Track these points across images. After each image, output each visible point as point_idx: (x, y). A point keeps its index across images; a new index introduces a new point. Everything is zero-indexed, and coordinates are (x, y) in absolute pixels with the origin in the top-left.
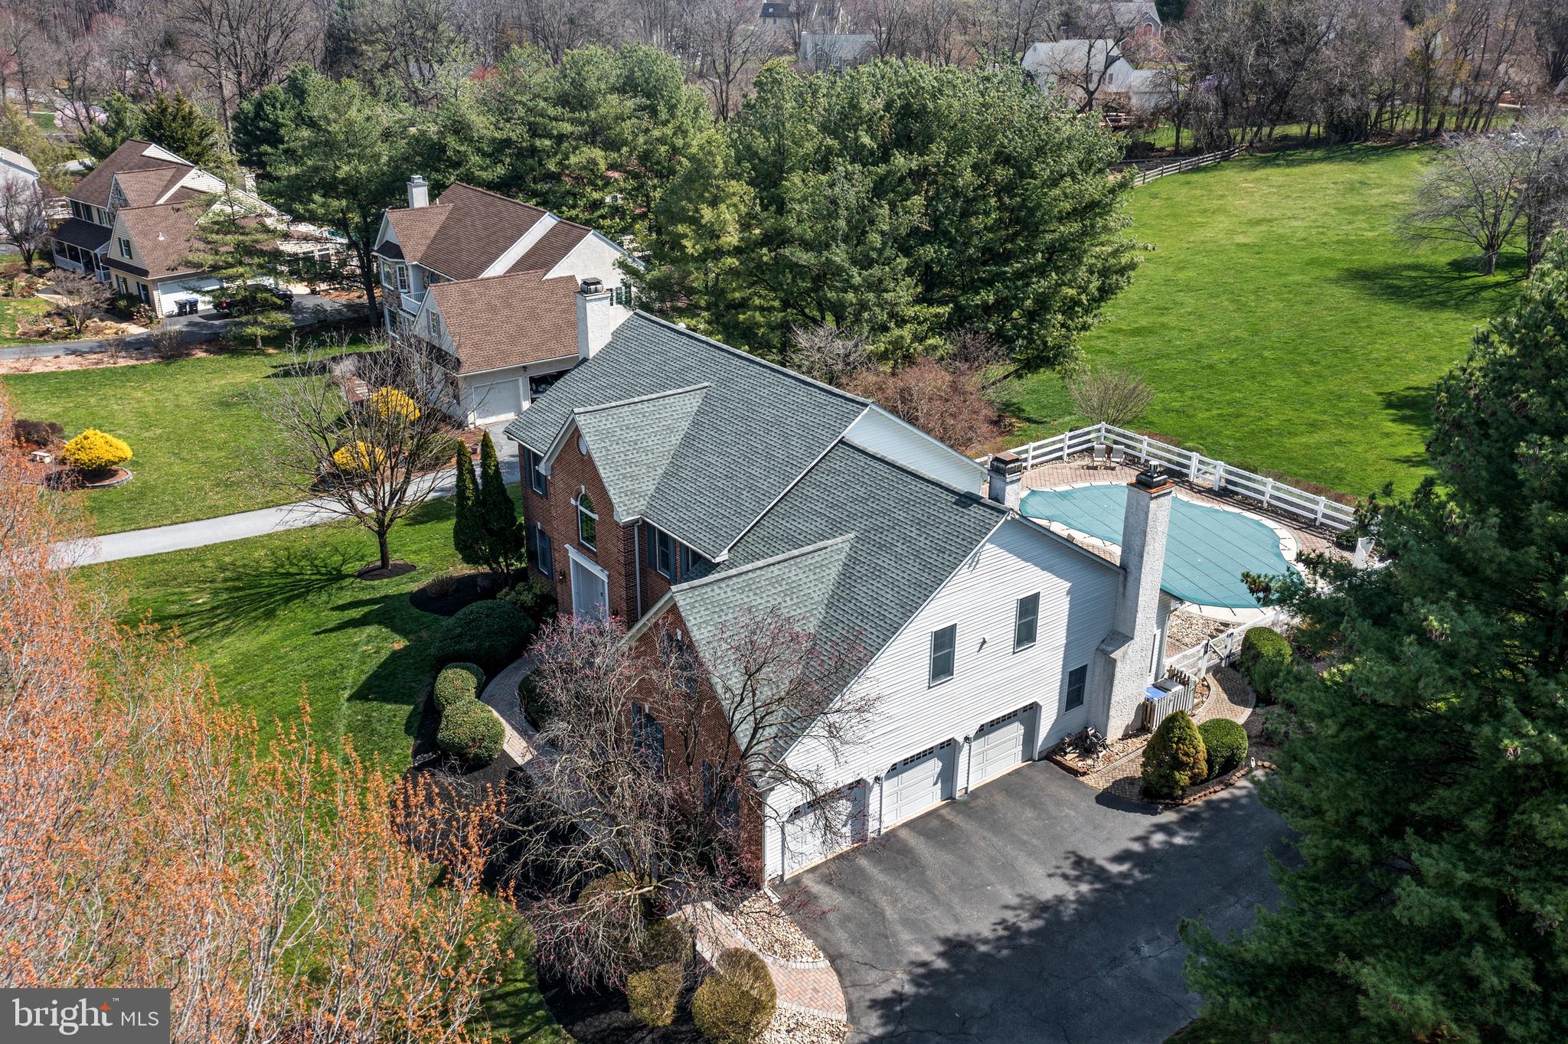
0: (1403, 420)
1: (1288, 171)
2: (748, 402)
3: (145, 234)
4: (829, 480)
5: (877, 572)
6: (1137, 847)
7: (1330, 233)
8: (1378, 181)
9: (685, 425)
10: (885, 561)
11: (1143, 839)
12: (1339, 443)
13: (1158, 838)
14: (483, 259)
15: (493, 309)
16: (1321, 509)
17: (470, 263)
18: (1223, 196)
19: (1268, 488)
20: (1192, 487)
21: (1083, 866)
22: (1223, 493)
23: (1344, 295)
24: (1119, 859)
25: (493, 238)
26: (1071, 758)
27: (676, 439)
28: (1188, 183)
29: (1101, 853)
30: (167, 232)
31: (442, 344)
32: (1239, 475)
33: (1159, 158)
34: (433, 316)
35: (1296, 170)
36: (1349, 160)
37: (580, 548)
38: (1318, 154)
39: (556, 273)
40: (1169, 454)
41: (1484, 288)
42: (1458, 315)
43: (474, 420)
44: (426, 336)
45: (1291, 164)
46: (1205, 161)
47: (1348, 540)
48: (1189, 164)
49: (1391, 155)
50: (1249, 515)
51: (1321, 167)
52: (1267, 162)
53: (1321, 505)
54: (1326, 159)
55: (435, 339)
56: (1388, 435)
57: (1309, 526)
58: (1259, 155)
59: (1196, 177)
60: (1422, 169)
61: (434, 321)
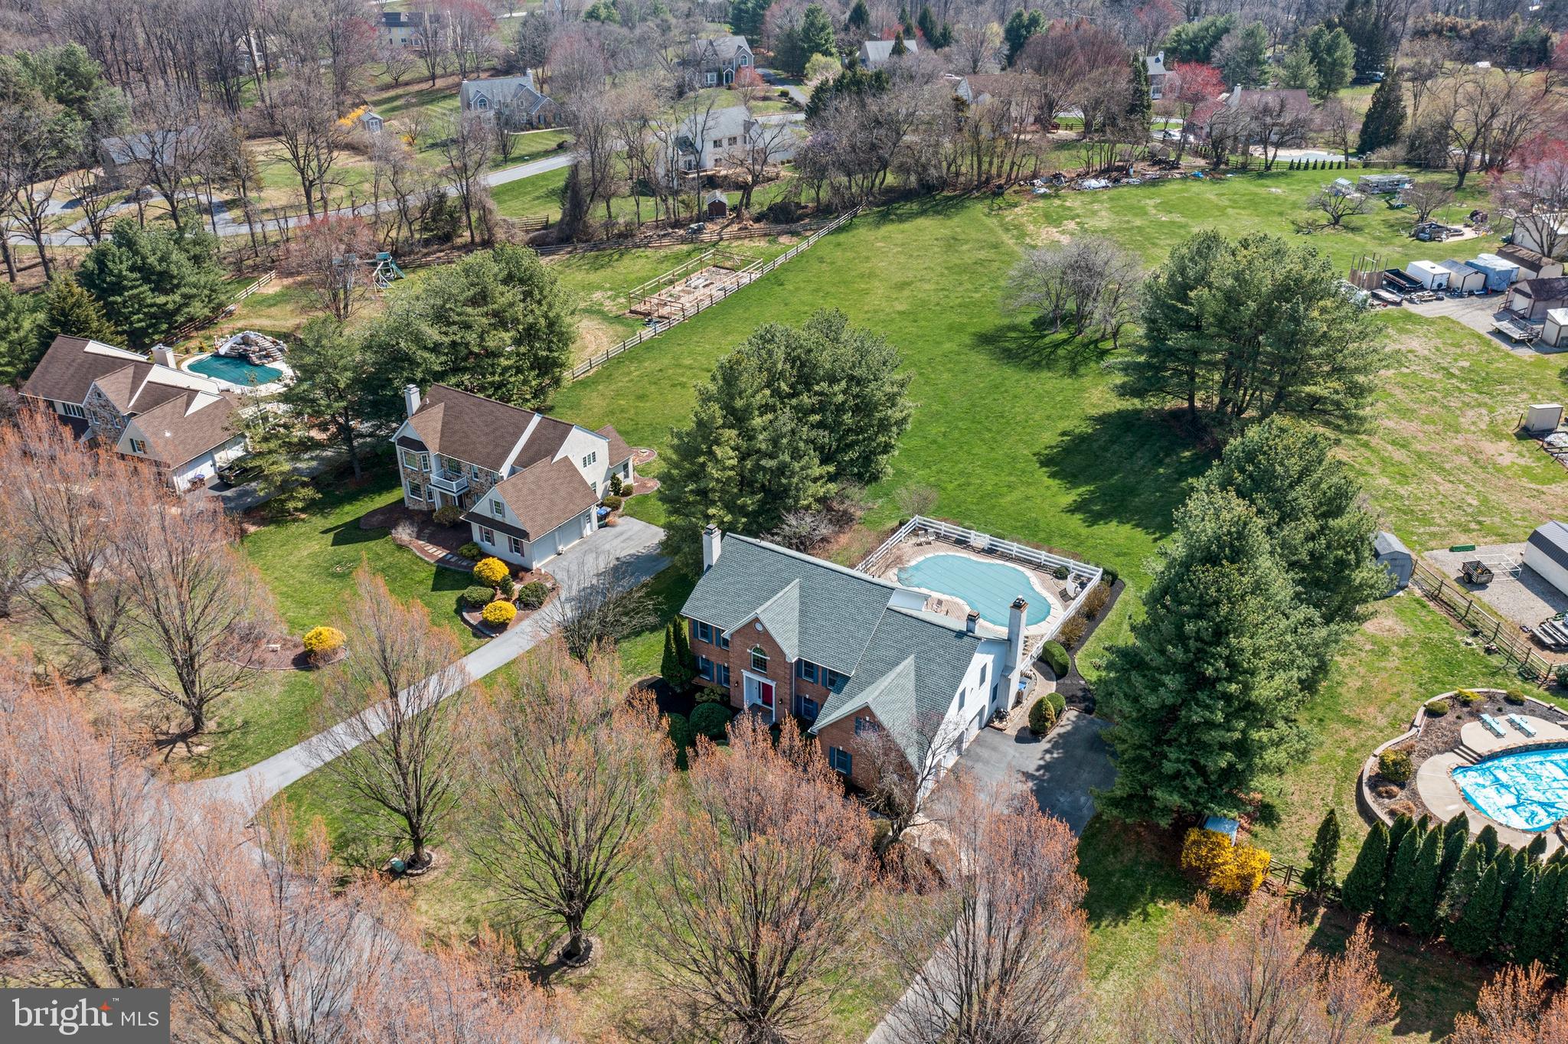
0: (1053, 475)
1: (902, 226)
2: (827, 590)
3: (155, 434)
4: (889, 628)
5: (932, 673)
6: (1042, 763)
7: (952, 296)
8: (964, 236)
9: (797, 605)
10: (934, 667)
11: (1042, 758)
12: (1027, 498)
13: (1048, 757)
14: (499, 450)
15: (532, 492)
16: (1043, 558)
17: (489, 454)
18: (868, 258)
19: (1015, 548)
20: (974, 549)
21: (1028, 776)
22: (990, 551)
23: (980, 360)
24: (1038, 770)
25: (498, 433)
26: (996, 724)
27: (797, 613)
28: (839, 244)
29: (1031, 768)
30: (169, 429)
31: (507, 521)
32: (997, 541)
33: (807, 216)
34: (497, 504)
35: (907, 226)
36: (938, 213)
37: (753, 671)
38: (915, 207)
39: (558, 457)
40: (957, 531)
41: (1057, 345)
42: (1050, 374)
43: (536, 565)
44: (489, 515)
45: (901, 219)
46: (843, 220)
47: (1061, 574)
48: (834, 225)
49: (963, 207)
50: (1008, 564)
51: (922, 222)
52: (884, 218)
53: (1043, 556)
54: (923, 213)
55: (498, 517)
56: (1048, 488)
57: (1038, 566)
58: (876, 209)
59: (842, 237)
60: (988, 221)
61: (498, 507)
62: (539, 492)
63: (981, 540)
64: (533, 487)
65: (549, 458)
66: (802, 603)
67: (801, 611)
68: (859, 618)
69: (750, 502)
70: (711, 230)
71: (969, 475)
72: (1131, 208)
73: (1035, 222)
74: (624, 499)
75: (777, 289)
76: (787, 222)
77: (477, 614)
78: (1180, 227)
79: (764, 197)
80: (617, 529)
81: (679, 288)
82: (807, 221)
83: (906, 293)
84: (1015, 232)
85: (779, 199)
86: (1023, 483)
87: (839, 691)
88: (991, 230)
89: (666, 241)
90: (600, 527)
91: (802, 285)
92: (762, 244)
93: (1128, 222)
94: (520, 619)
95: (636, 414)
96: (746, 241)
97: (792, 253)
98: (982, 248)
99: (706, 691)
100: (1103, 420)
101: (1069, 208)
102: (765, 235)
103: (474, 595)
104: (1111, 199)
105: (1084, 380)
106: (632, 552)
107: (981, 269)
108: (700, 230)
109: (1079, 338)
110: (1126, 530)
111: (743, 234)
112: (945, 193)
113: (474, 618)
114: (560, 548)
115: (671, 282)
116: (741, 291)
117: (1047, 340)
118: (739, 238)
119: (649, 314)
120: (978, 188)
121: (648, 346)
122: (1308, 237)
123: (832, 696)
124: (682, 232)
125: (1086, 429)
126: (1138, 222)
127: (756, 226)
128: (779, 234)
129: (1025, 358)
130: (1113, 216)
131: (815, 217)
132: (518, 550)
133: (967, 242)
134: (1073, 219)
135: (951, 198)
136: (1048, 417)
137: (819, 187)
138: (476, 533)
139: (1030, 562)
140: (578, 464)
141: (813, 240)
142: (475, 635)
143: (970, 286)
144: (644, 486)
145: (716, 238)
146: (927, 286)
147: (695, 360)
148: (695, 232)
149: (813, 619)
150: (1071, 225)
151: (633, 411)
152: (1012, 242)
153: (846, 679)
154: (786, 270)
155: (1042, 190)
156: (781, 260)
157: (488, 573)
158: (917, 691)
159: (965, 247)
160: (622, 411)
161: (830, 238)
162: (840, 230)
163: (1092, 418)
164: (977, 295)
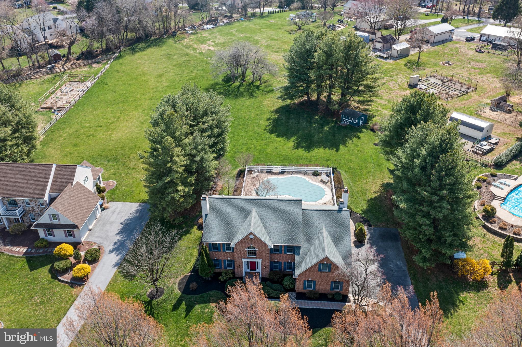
0: (278, 136)
1: (143, 53)
5: (336, 232)
8: (172, 53)
12: (276, 148)
14: (39, 188)
17: (33, 191)
18: (138, 68)
19: (293, 168)
20: (276, 174)
22: (283, 173)
25: (35, 179)
31: (62, 222)
32: (284, 168)
33: (99, 55)
34: (54, 215)
35: (145, 52)
36: (155, 45)
37: (248, 258)
38: (144, 44)
39: (74, 182)
40: (265, 168)
41: (239, 87)
42: (245, 99)
43: (83, 239)
44: (49, 222)
45: (142, 50)
46: (117, 54)
47: (316, 174)
48: (114, 56)
49: (163, 42)
50: (293, 176)
51: (150, 50)
52: (134, 51)
53: (305, 169)
54: (149, 46)
55: (56, 222)
56: (280, 141)
57: (305, 173)
58: (128, 48)
59: (121, 61)
60: (177, 46)
61: (55, 217)
62: (73, 203)
63: (276, 169)
64: (69, 201)
65: (70, 185)
66: (261, 219)
67: (263, 223)
68: (292, 218)
69: (192, 179)
70: (58, 67)
71: (247, 144)
72: (228, 34)
73: (195, 43)
74: (104, 194)
75: (106, 86)
76: (92, 58)
77: (66, 275)
78: (250, 38)
79: (77, 50)
80: (111, 209)
81: (59, 94)
82: (100, 57)
83: (164, 78)
84: (191, 48)
85: (85, 49)
86: (270, 142)
87: (298, 254)
88: (181, 49)
89: (38, 75)
90: (102, 211)
91: (116, 83)
92: (86, 69)
93: (230, 39)
94: (93, 270)
95: (78, 153)
96: (78, 69)
97: (103, 70)
98: (182, 56)
99: (224, 274)
100: (277, 111)
101: (205, 37)
102: (85, 65)
103: (62, 266)
104: (218, 31)
105: (259, 98)
106: (126, 218)
107: (187, 64)
108: (53, 67)
109: (244, 83)
110: (322, 150)
111: (74, 66)
112: (153, 38)
113: (66, 278)
114: (90, 227)
115: (53, 92)
116: (89, 90)
117: (233, 86)
118: (73, 68)
119: (52, 108)
120: (165, 34)
121: (61, 123)
122: (294, 35)
123: (296, 257)
124: (44, 70)
125: (276, 116)
126: (234, 38)
127: (78, 62)
128: (92, 64)
129: (230, 94)
130: (224, 38)
131: (103, 54)
132: (70, 235)
133: (175, 55)
134: (209, 40)
135: (157, 39)
136: (257, 115)
137: (102, 41)
138: (41, 233)
139: (301, 173)
140: (83, 183)
141: (109, 63)
142: (72, 287)
143: (188, 71)
144: (109, 185)
145: (62, 70)
146: (171, 74)
147: (90, 123)
148: (50, 69)
149: (271, 225)
150: (210, 43)
151: (76, 153)
152: (192, 52)
153: (299, 247)
154: (105, 78)
155: (191, 32)
156: (100, 74)
157: (64, 252)
158: (333, 242)
159: (175, 57)
160: (70, 154)
161: (114, 62)
162: (118, 58)
163: (273, 112)
164: (194, 74)
